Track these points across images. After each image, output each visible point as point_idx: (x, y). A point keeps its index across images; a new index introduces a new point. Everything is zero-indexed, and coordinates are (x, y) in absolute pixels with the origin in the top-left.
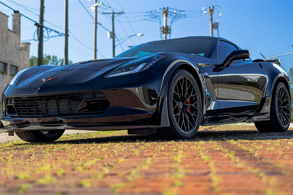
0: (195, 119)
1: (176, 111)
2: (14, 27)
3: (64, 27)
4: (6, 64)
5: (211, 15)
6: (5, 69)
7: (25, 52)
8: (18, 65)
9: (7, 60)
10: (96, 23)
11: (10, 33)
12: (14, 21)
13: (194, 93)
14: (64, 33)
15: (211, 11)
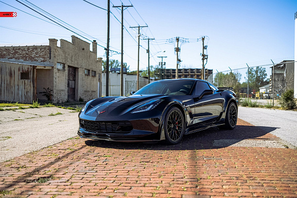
0: (180, 133)
1: (169, 130)
2: (93, 49)
3: (121, 49)
4: (89, 70)
5: (203, 42)
6: (89, 73)
7: (99, 63)
8: (96, 70)
9: (89, 68)
10: (139, 45)
11: (91, 53)
12: (93, 46)
13: (180, 118)
14: (121, 52)
15: (203, 39)
